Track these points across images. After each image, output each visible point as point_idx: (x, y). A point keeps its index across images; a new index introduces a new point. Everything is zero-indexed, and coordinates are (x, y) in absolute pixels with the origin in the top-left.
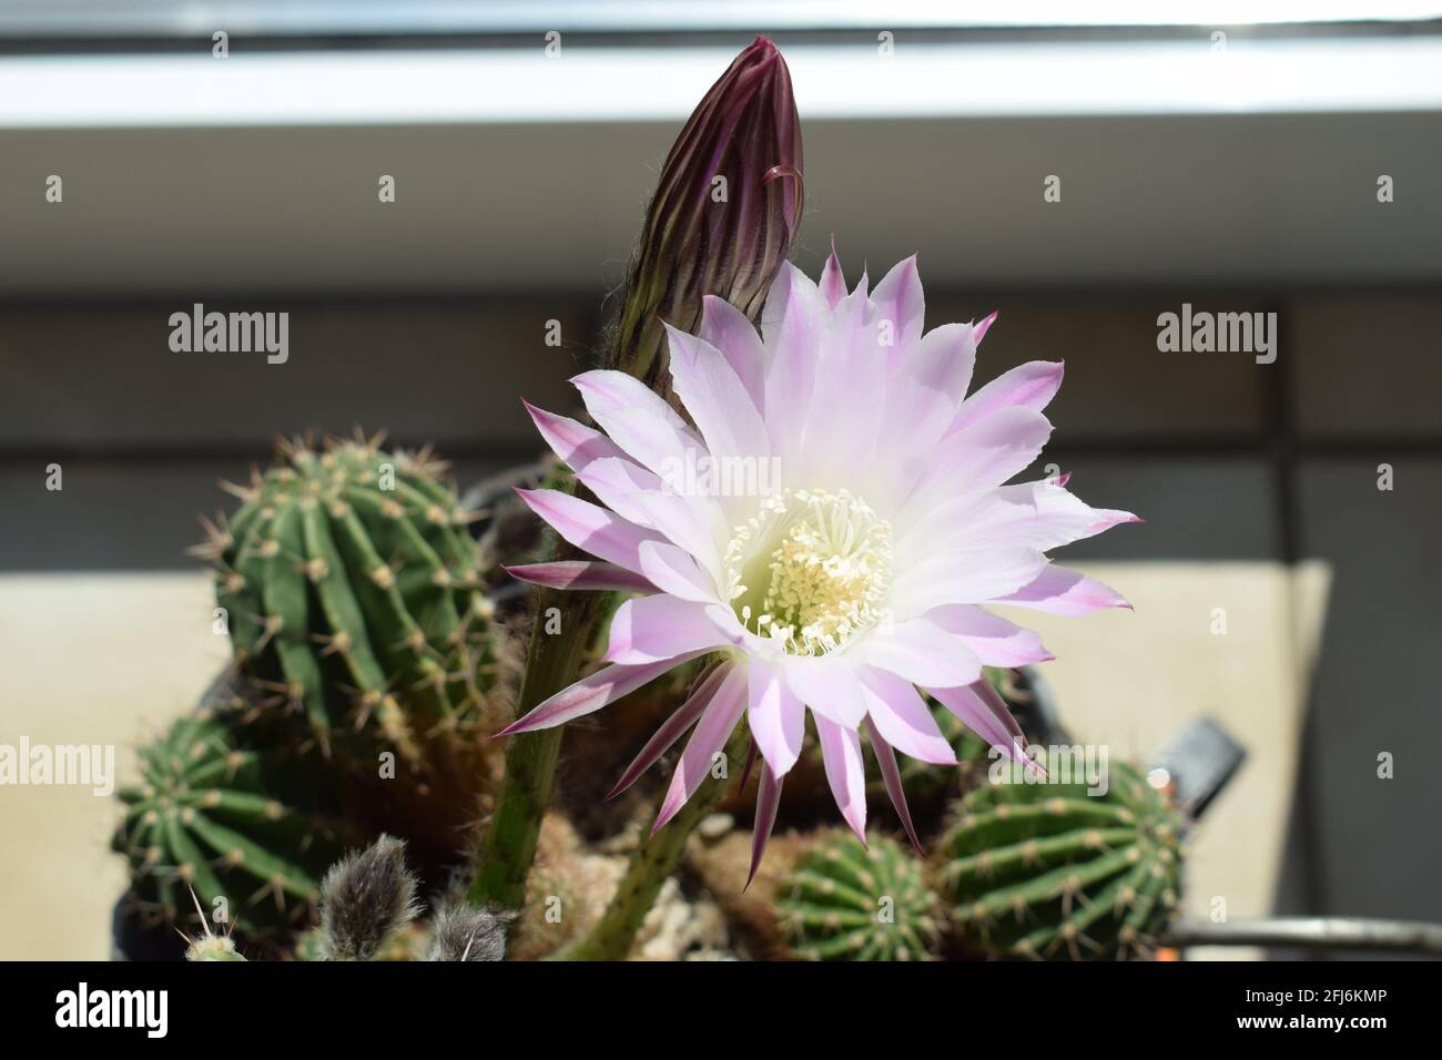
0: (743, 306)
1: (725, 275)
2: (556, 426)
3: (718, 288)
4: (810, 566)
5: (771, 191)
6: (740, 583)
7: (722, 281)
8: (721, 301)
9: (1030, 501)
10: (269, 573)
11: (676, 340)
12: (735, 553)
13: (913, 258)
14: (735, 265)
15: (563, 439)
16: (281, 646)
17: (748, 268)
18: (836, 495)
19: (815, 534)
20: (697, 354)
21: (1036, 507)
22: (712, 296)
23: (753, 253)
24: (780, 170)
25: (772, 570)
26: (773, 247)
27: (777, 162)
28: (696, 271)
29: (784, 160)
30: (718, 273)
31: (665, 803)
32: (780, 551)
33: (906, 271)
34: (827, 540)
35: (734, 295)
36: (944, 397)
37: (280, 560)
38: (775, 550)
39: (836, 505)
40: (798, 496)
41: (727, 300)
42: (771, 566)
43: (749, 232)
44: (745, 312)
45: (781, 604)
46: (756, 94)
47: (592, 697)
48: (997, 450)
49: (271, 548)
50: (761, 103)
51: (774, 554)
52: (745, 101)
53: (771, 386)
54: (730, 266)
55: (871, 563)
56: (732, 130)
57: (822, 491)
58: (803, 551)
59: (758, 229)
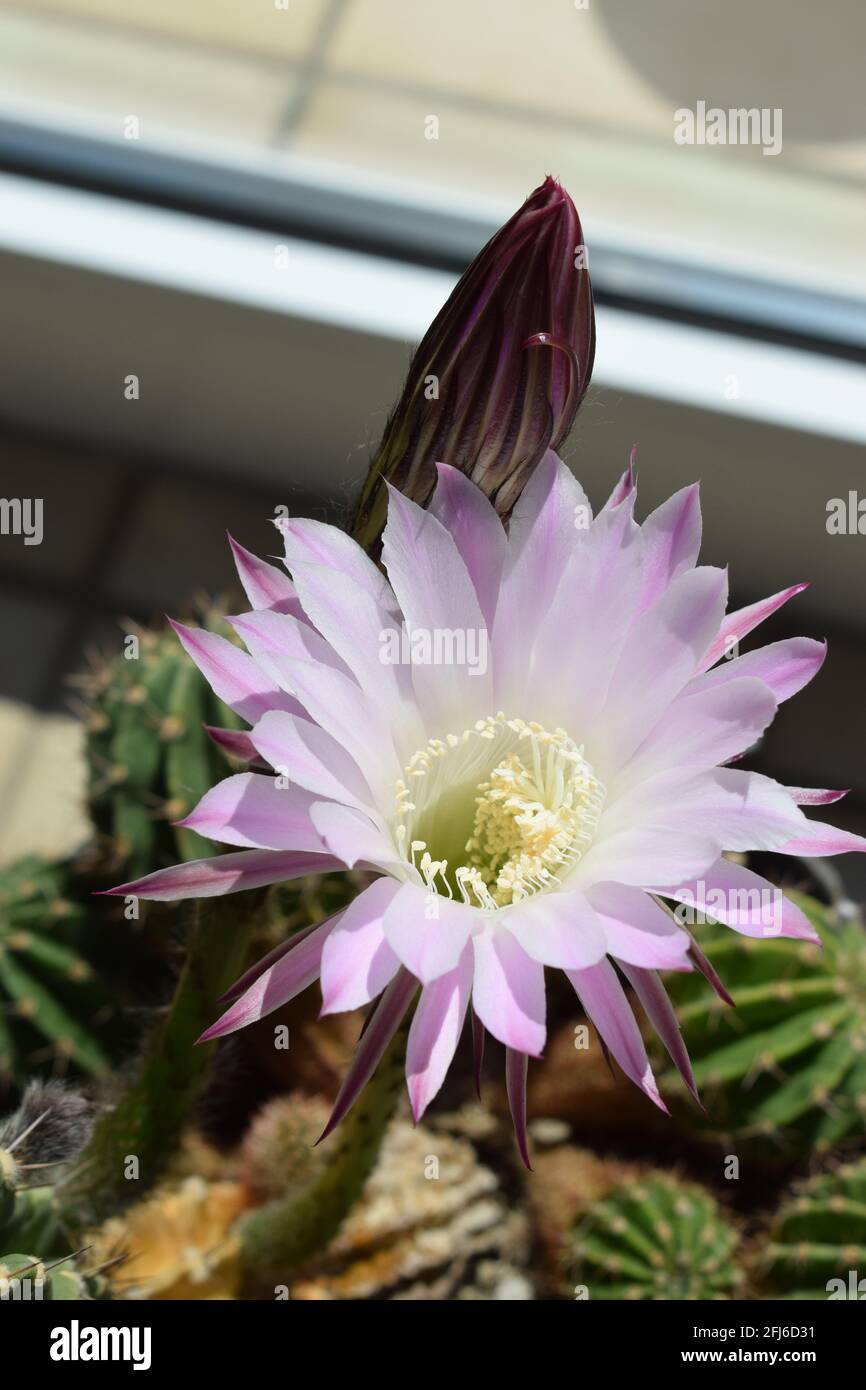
0: (489, 489)
1: (467, 445)
2: (259, 572)
3: (460, 459)
4: (507, 808)
5: (534, 361)
6: (406, 798)
7: (464, 452)
8: (460, 475)
9: (743, 790)
10: (126, 719)
11: (399, 508)
12: (417, 767)
13: (696, 486)
14: (481, 438)
15: (263, 588)
16: (120, 800)
17: (496, 445)
18: (553, 733)
19: (525, 774)
20: (421, 529)
21: (745, 799)
22: (450, 467)
23: (503, 427)
24: (547, 337)
25: (477, 806)
26: (530, 428)
27: (545, 329)
28: (437, 435)
29: (554, 325)
30: (460, 441)
31: (227, 1013)
32: (486, 784)
33: (689, 500)
34: (540, 784)
35: (479, 473)
36: (688, 652)
37: (140, 711)
38: (483, 782)
39: (552, 746)
40: (510, 724)
41: (469, 476)
42: (477, 800)
43: (502, 403)
44: (493, 498)
45: (488, 850)
46: (531, 242)
47: (214, 880)
48: (726, 725)
49: (137, 695)
50: (535, 253)
51: (480, 786)
52: (517, 248)
53: (509, 592)
54: (475, 437)
55: (565, 817)
56: (500, 278)
57: (540, 727)
58: (502, 788)
59: (512, 401)
